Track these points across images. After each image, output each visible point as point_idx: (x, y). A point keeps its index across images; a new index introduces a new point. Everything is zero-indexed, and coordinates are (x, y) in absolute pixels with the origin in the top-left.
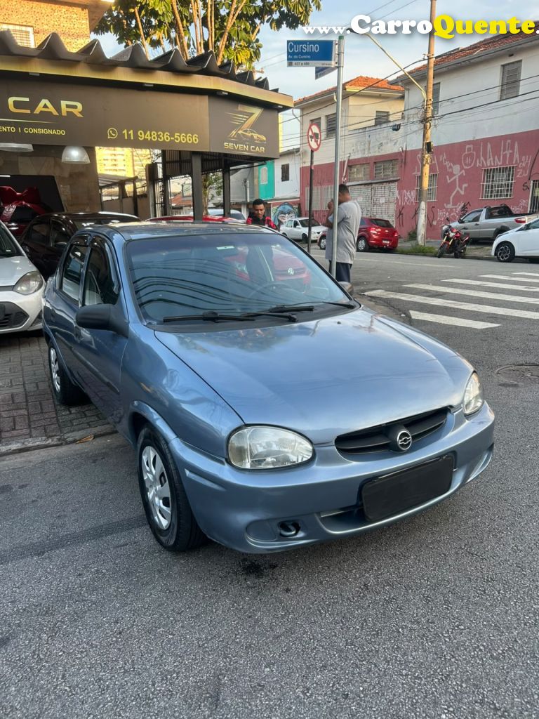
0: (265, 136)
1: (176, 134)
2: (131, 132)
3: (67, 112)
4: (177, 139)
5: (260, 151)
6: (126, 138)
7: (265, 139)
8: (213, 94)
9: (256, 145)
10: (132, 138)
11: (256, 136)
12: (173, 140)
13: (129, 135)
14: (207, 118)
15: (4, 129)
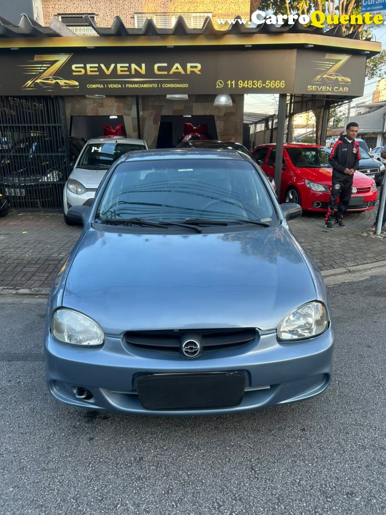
0: (350, 78)
1: (267, 81)
2: (234, 82)
3: (191, 71)
4: (268, 85)
5: (344, 90)
6: (229, 87)
7: (350, 80)
8: (301, 47)
9: (340, 86)
10: (234, 87)
11: (340, 78)
12: (265, 86)
13: (232, 85)
14: (294, 67)
15: (151, 86)
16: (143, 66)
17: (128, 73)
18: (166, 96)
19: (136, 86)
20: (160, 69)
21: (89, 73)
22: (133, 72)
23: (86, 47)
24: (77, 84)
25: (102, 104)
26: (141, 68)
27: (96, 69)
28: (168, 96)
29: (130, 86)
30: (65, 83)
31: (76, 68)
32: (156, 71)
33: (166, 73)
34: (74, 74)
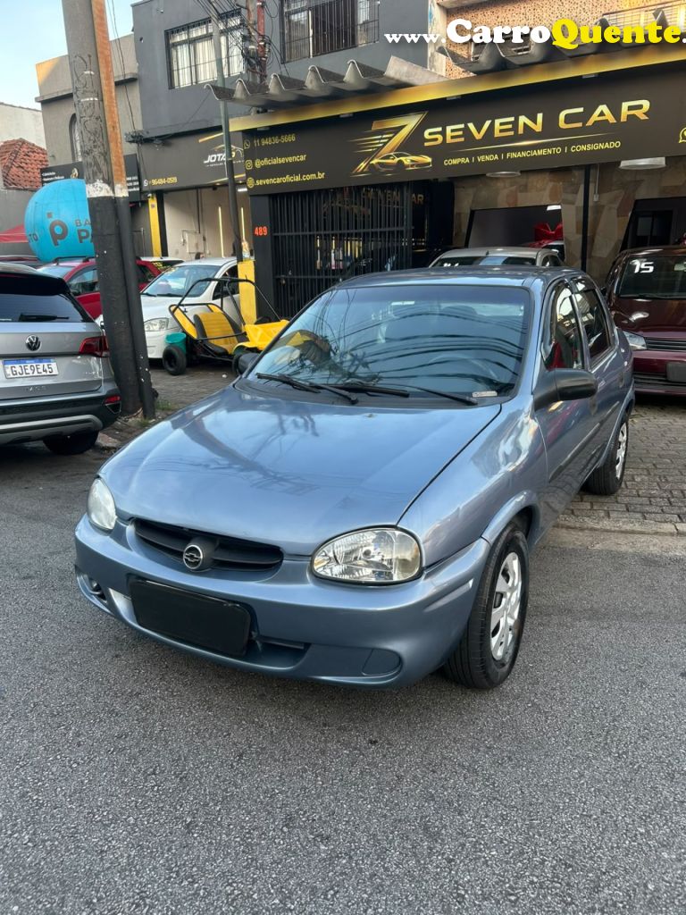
3: (629, 116)
15: (550, 151)
16: (540, 117)
17: (512, 133)
18: (619, 163)
19: (524, 154)
20: (569, 119)
21: (449, 140)
22: (521, 130)
23: (445, 98)
24: (429, 160)
25: (526, 186)
26: (535, 122)
27: (461, 133)
28: (624, 164)
29: (514, 155)
30: (412, 161)
31: (430, 134)
32: (562, 124)
33: (580, 125)
34: (426, 144)
